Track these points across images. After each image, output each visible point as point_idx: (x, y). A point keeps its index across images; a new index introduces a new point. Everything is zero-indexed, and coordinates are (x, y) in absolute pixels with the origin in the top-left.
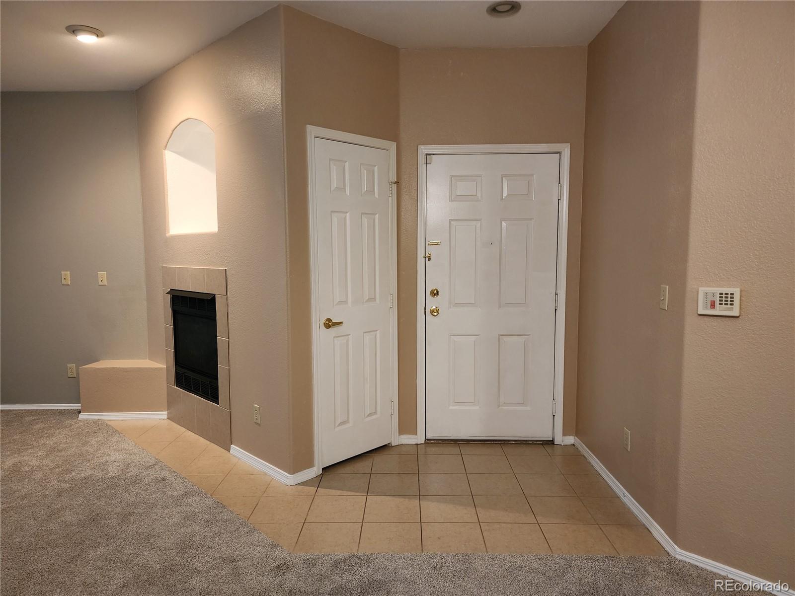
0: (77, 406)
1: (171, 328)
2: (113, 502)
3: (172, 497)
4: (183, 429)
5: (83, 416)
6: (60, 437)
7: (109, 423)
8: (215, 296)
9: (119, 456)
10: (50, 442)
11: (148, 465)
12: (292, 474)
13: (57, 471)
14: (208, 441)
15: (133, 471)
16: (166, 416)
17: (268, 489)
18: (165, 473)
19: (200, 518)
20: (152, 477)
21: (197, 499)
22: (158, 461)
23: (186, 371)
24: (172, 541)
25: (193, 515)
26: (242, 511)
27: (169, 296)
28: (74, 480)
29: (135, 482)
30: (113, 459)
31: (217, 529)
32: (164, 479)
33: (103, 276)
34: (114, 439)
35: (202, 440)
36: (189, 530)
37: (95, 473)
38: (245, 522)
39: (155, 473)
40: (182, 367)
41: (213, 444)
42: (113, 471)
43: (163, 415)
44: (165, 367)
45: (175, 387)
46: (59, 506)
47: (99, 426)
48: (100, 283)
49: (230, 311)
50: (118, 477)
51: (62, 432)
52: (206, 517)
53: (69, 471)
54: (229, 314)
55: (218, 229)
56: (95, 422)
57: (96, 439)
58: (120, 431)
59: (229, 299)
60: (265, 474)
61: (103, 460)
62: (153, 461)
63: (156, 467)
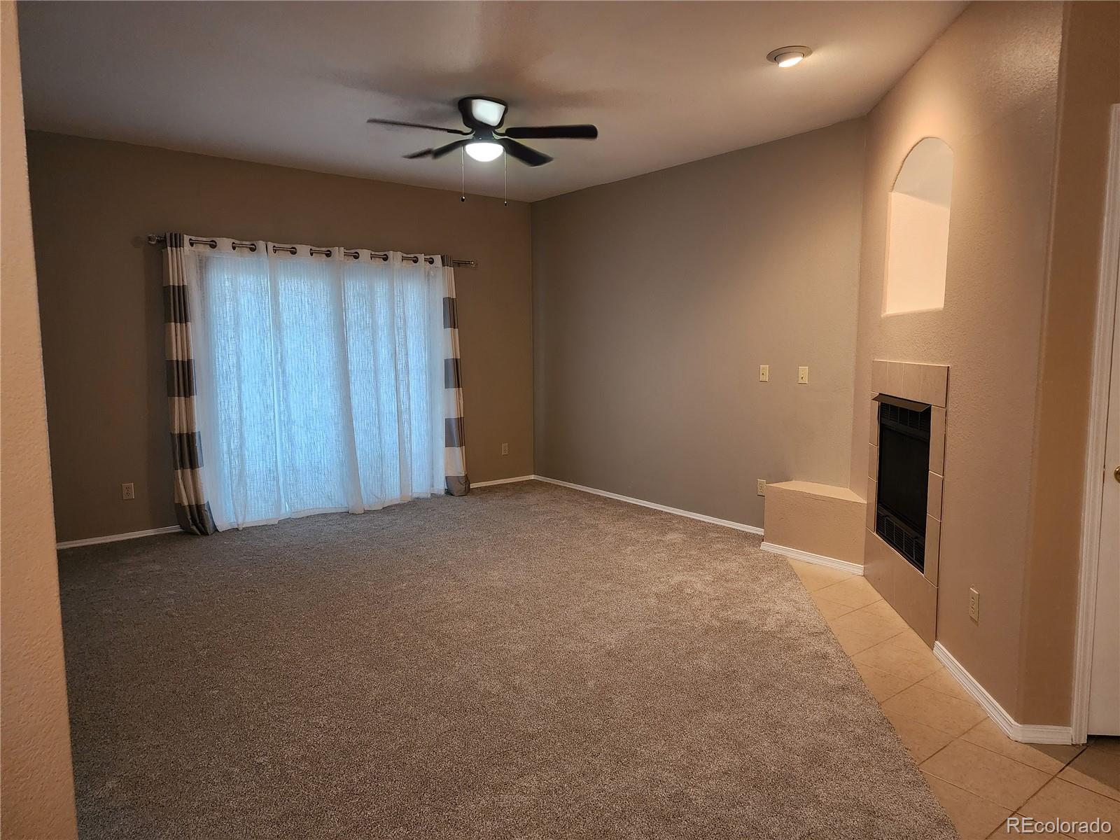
0: (759, 531)
1: (876, 449)
2: (756, 663)
3: (826, 685)
4: (879, 597)
5: (766, 546)
6: (733, 565)
7: (791, 562)
8: (930, 407)
9: (786, 608)
10: (721, 567)
11: (814, 630)
12: (1021, 724)
13: (715, 603)
14: (906, 624)
15: (793, 632)
16: (861, 573)
17: (972, 731)
18: (830, 650)
19: (850, 729)
20: (812, 648)
21: (857, 701)
22: (828, 630)
23: (890, 514)
24: (802, 744)
25: (843, 720)
26: (917, 747)
27: (877, 404)
28: (727, 620)
29: (790, 647)
30: (777, 608)
31: (866, 756)
32: (825, 656)
33: (804, 371)
34: (788, 584)
35: (899, 622)
36: (830, 739)
37: (752, 620)
38: (913, 765)
39: (818, 645)
40: (886, 508)
41: (913, 631)
42: (771, 624)
43: (857, 569)
44: (866, 503)
45: (875, 534)
46: (701, 645)
47: (779, 561)
48: (801, 381)
49: (949, 434)
50: (772, 635)
51: (738, 560)
52: (859, 731)
53: (724, 607)
54: (948, 438)
55: (945, 304)
56: (776, 556)
57: (769, 579)
58: (799, 576)
59: (949, 414)
60: (979, 705)
61: (766, 607)
62: (821, 627)
63: (823, 636)
